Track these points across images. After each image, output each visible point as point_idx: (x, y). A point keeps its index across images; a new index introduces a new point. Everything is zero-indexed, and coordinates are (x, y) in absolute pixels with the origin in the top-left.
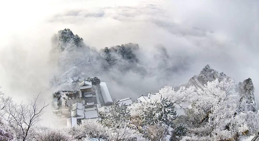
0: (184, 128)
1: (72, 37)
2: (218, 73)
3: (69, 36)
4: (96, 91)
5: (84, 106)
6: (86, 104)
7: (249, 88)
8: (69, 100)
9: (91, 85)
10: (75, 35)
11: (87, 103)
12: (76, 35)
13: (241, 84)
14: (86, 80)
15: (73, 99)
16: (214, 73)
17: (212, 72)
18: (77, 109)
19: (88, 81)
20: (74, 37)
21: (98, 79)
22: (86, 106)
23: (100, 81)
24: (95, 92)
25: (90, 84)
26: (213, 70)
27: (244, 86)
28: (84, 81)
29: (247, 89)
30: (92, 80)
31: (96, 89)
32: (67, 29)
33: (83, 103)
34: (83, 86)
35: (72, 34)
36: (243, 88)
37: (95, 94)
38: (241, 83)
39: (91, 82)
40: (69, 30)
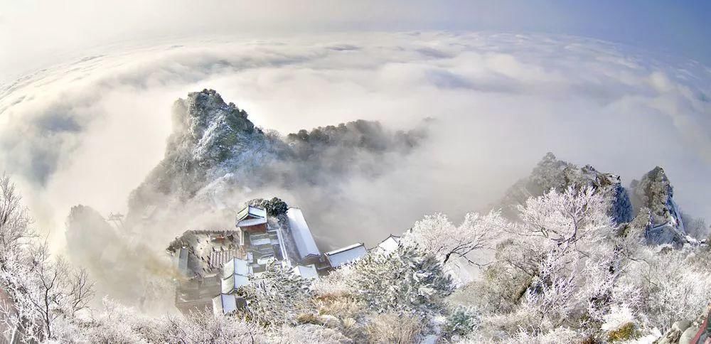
0: (468, 317)
1: (220, 109)
2: (577, 169)
3: (214, 105)
4: (277, 230)
5: (251, 268)
6: (255, 262)
7: (660, 189)
8: (217, 252)
9: (266, 217)
10: (228, 104)
11: (259, 260)
12: (231, 104)
13: (636, 185)
14: (253, 205)
15: (224, 249)
16: (568, 169)
17: (563, 168)
18: (234, 274)
19: (259, 207)
20: (226, 108)
21: (281, 203)
22: (256, 266)
23: (286, 205)
24: (276, 232)
25: (263, 213)
26: (564, 163)
27: (645, 187)
28: (248, 208)
29: (654, 194)
30: (268, 204)
31: (278, 225)
32: (208, 89)
33: (248, 260)
34: (245, 219)
35: (219, 100)
36: (643, 192)
37: (276, 238)
38: (638, 182)
39: (265, 209)
40: (215, 92)
